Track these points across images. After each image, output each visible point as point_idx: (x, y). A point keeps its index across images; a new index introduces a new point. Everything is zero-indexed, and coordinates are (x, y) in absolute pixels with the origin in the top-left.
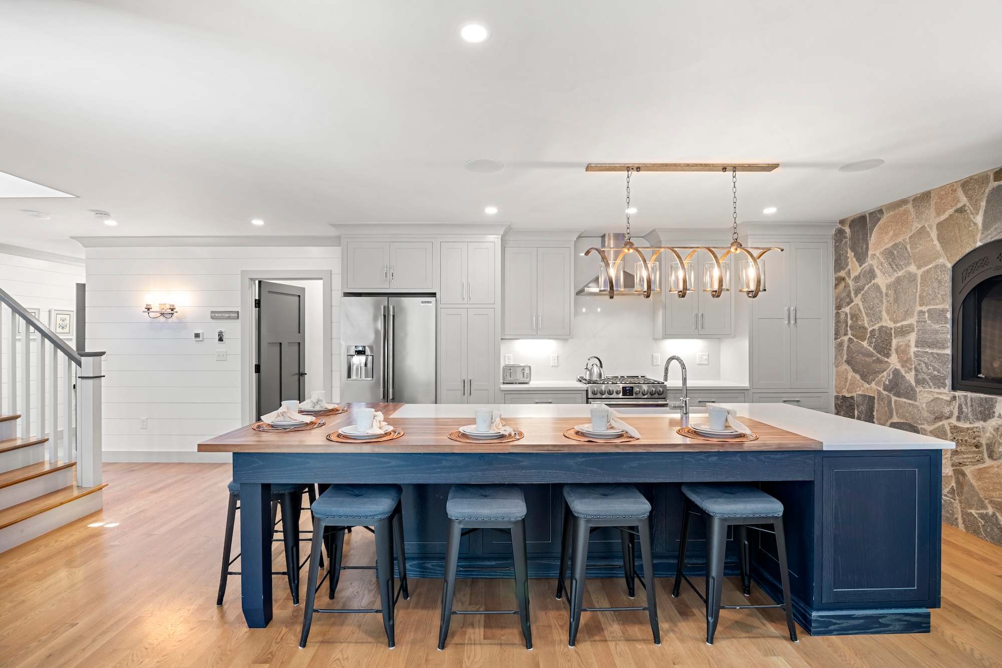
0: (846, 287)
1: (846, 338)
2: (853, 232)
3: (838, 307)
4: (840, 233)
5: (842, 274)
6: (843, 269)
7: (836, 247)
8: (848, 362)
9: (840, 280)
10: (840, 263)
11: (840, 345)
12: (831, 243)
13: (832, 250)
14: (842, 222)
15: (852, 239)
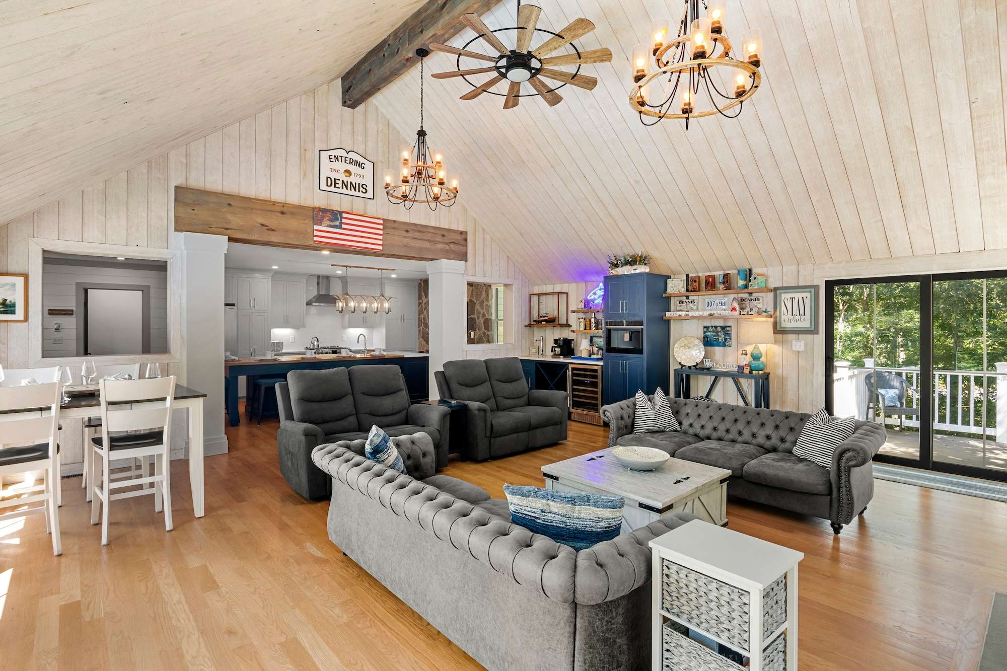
0: (422, 306)
1: (421, 328)
2: (424, 285)
3: (419, 315)
4: (420, 284)
5: (421, 301)
6: (421, 299)
7: (419, 290)
8: (422, 337)
9: (420, 304)
10: (420, 298)
11: (420, 330)
12: (417, 287)
13: (417, 291)
14: (421, 280)
15: (424, 287)
